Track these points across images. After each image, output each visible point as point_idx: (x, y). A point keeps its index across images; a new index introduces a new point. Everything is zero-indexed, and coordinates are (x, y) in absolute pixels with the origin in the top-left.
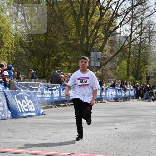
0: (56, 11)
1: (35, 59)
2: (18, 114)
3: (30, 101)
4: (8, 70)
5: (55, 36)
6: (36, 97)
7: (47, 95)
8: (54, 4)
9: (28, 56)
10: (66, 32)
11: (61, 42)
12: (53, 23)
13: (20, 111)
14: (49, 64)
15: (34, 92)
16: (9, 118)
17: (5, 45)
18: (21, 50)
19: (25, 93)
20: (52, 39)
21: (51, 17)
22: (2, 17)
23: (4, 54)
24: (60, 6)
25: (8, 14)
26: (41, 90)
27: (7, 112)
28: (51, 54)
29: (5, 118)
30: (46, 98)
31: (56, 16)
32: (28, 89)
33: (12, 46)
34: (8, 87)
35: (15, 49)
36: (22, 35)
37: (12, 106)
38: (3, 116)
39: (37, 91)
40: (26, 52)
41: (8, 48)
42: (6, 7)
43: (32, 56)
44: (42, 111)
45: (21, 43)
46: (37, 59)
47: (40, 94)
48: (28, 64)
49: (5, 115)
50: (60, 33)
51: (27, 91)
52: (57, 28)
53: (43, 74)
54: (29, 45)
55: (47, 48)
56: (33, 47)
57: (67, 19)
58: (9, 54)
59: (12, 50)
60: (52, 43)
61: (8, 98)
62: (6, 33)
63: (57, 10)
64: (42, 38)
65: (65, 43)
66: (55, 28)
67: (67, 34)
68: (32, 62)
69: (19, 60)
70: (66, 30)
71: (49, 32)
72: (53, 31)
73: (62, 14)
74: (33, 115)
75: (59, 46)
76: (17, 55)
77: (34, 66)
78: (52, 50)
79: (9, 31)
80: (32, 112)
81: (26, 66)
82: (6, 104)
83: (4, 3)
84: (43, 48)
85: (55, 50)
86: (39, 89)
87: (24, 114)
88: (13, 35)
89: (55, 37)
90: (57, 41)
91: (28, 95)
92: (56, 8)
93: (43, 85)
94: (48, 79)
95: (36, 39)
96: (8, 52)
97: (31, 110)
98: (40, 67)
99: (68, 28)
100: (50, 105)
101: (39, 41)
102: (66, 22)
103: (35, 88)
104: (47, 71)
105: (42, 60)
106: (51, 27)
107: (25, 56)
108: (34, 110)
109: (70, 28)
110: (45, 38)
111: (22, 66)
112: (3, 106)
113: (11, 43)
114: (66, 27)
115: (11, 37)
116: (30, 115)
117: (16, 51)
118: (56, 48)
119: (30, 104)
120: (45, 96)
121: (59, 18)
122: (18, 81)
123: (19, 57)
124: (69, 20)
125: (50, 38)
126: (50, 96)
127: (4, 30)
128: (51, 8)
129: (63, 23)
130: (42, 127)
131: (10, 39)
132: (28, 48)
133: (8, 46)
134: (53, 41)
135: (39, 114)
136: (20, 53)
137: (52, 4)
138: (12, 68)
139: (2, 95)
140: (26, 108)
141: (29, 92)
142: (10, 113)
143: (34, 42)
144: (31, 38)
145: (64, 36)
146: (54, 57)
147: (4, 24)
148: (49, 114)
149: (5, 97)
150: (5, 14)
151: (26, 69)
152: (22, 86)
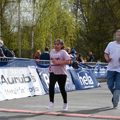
0: (107, 7)
1: (92, 44)
2: (81, 87)
3: (89, 77)
4: (72, 54)
5: (107, 25)
6: (94, 74)
7: (102, 72)
8: (106, 1)
9: (86, 42)
10: (115, 22)
11: (112, 30)
12: (105, 16)
13: (82, 85)
14: (103, 48)
15: (92, 70)
16: (74, 90)
17: (68, 35)
18: (80, 37)
19: (85, 71)
20: (104, 28)
21: (103, 11)
22: (66, 13)
23: (68, 41)
24: (110, 2)
25: (70, 10)
26: (97, 68)
27: (72, 86)
28: (104, 40)
29: (71, 90)
30: (102, 74)
31: (107, 10)
32: (88, 67)
33: (74, 35)
34: (72, 67)
35: (76, 37)
36: (81, 26)
37: (76, 81)
38: (69, 89)
39: (94, 69)
40: (84, 39)
41: (71, 37)
42: (68, 6)
43: (90, 42)
44: (99, 84)
45: (81, 32)
46: (93, 44)
47: (97, 71)
48: (87, 48)
49: (71, 88)
50: (111, 23)
51: (86, 69)
52: (108, 19)
53: (98, 56)
54: (87, 33)
55: (100, 36)
56: (90, 35)
57: (116, 12)
58: (72, 41)
59: (74, 38)
60: (105, 31)
61: (72, 74)
62: (69, 25)
63: (108, 5)
64: (97, 28)
65: (115, 31)
66: (107, 19)
67: (116, 24)
68: (89, 46)
69: (80, 46)
70: (115, 21)
71: (102, 23)
72: (105, 22)
73: (112, 9)
74: (92, 88)
75: (110, 33)
76: (78, 42)
77: (91, 49)
78: (104, 37)
79: (72, 24)
80: (91, 85)
81: (85, 50)
82: (71, 79)
83: (67, 2)
84: (97, 35)
85: (107, 37)
86: (96, 67)
87: (85, 87)
88: (75, 26)
89: (107, 27)
90: (108, 30)
91: (88, 72)
92: (107, 4)
93: (99, 64)
94: (102, 59)
95: (92, 29)
96: (71, 40)
97: (91, 84)
98: (95, 50)
99: (117, 19)
100: (105, 80)
101: (94, 30)
102: (115, 14)
103: (93, 67)
104: (101, 53)
105: (97, 44)
106: (103, 19)
107: (84, 42)
108: (92, 83)
109: (118, 19)
110: (99, 28)
111: (82, 50)
112: (69, 81)
113: (73, 32)
114: (115, 18)
115: (73, 29)
116: (90, 87)
117: (77, 39)
118: (108, 35)
119: (90, 79)
120: (101, 72)
121: (109, 11)
122: (79, 61)
123: (79, 43)
124: (117, 13)
125: (103, 28)
126: (104, 73)
127: (68, 23)
128: (103, 4)
129: (113, 15)
130: (100, 96)
131: (72, 30)
132: (86, 36)
133: (71, 35)
134: (105, 30)
135: (96, 87)
136: (80, 40)
137: (103, 1)
138: (75, 52)
139: (68, 73)
140: (87, 82)
141: (88, 70)
142: (75, 86)
143: (90, 31)
144: (88, 28)
145: (114, 26)
146: (106, 42)
147: (68, 18)
148: (104, 86)
149: (70, 74)
150: (68, 11)
151: (85, 52)
152: (83, 66)
